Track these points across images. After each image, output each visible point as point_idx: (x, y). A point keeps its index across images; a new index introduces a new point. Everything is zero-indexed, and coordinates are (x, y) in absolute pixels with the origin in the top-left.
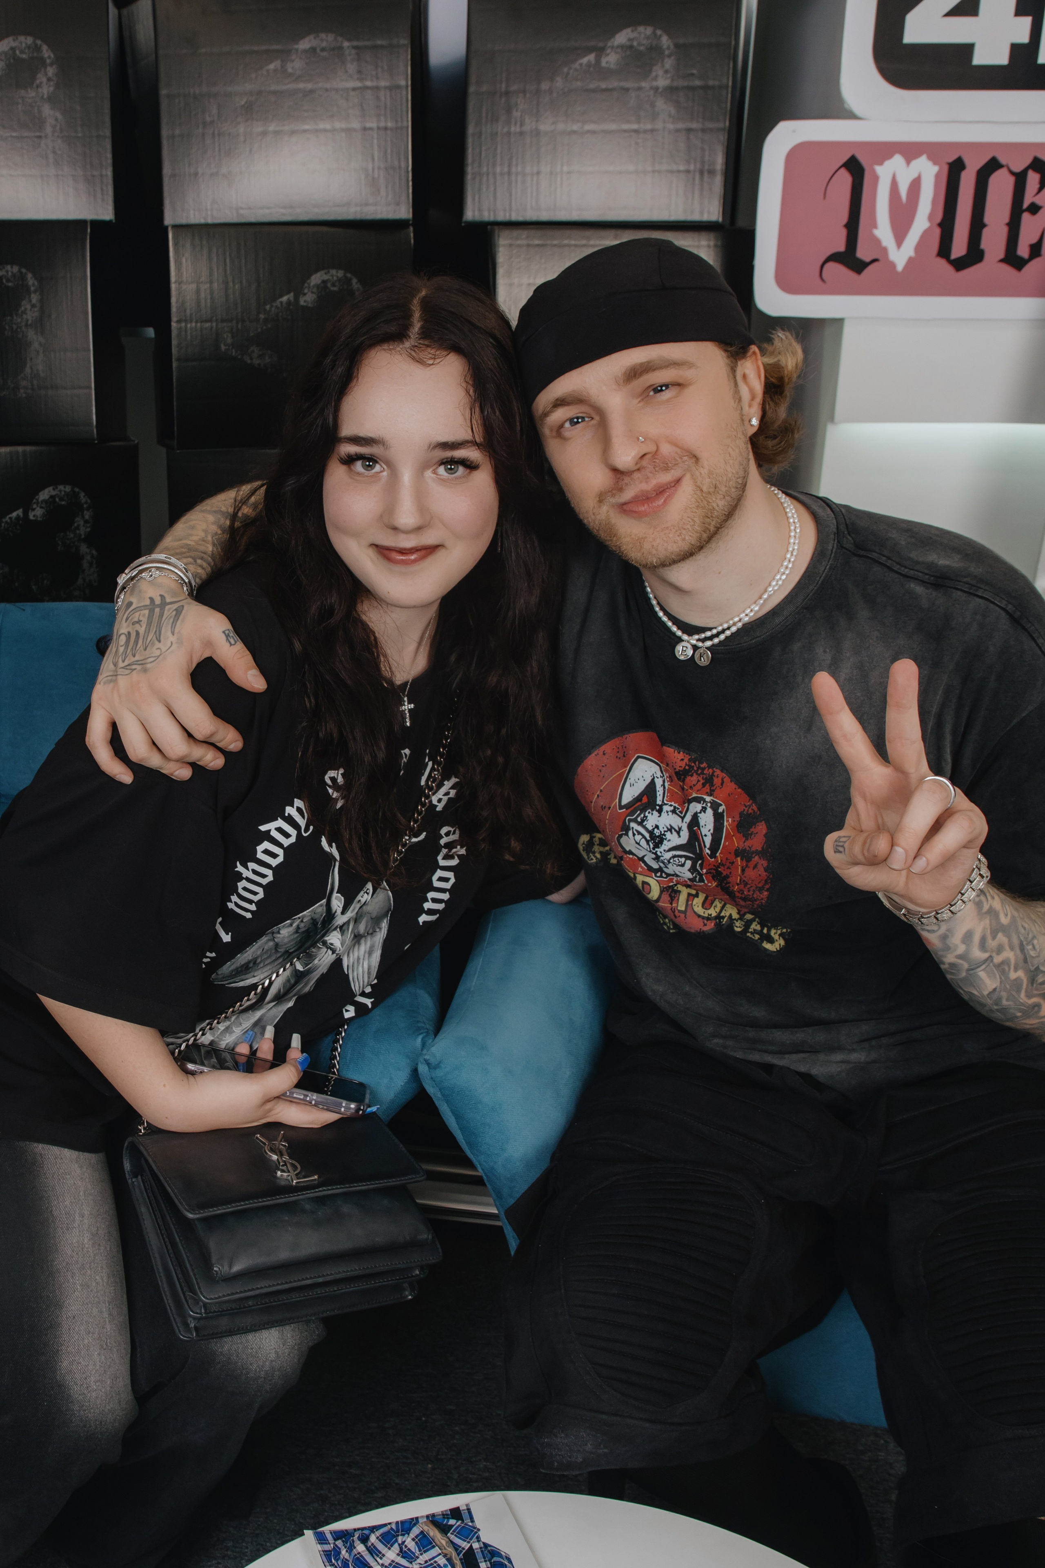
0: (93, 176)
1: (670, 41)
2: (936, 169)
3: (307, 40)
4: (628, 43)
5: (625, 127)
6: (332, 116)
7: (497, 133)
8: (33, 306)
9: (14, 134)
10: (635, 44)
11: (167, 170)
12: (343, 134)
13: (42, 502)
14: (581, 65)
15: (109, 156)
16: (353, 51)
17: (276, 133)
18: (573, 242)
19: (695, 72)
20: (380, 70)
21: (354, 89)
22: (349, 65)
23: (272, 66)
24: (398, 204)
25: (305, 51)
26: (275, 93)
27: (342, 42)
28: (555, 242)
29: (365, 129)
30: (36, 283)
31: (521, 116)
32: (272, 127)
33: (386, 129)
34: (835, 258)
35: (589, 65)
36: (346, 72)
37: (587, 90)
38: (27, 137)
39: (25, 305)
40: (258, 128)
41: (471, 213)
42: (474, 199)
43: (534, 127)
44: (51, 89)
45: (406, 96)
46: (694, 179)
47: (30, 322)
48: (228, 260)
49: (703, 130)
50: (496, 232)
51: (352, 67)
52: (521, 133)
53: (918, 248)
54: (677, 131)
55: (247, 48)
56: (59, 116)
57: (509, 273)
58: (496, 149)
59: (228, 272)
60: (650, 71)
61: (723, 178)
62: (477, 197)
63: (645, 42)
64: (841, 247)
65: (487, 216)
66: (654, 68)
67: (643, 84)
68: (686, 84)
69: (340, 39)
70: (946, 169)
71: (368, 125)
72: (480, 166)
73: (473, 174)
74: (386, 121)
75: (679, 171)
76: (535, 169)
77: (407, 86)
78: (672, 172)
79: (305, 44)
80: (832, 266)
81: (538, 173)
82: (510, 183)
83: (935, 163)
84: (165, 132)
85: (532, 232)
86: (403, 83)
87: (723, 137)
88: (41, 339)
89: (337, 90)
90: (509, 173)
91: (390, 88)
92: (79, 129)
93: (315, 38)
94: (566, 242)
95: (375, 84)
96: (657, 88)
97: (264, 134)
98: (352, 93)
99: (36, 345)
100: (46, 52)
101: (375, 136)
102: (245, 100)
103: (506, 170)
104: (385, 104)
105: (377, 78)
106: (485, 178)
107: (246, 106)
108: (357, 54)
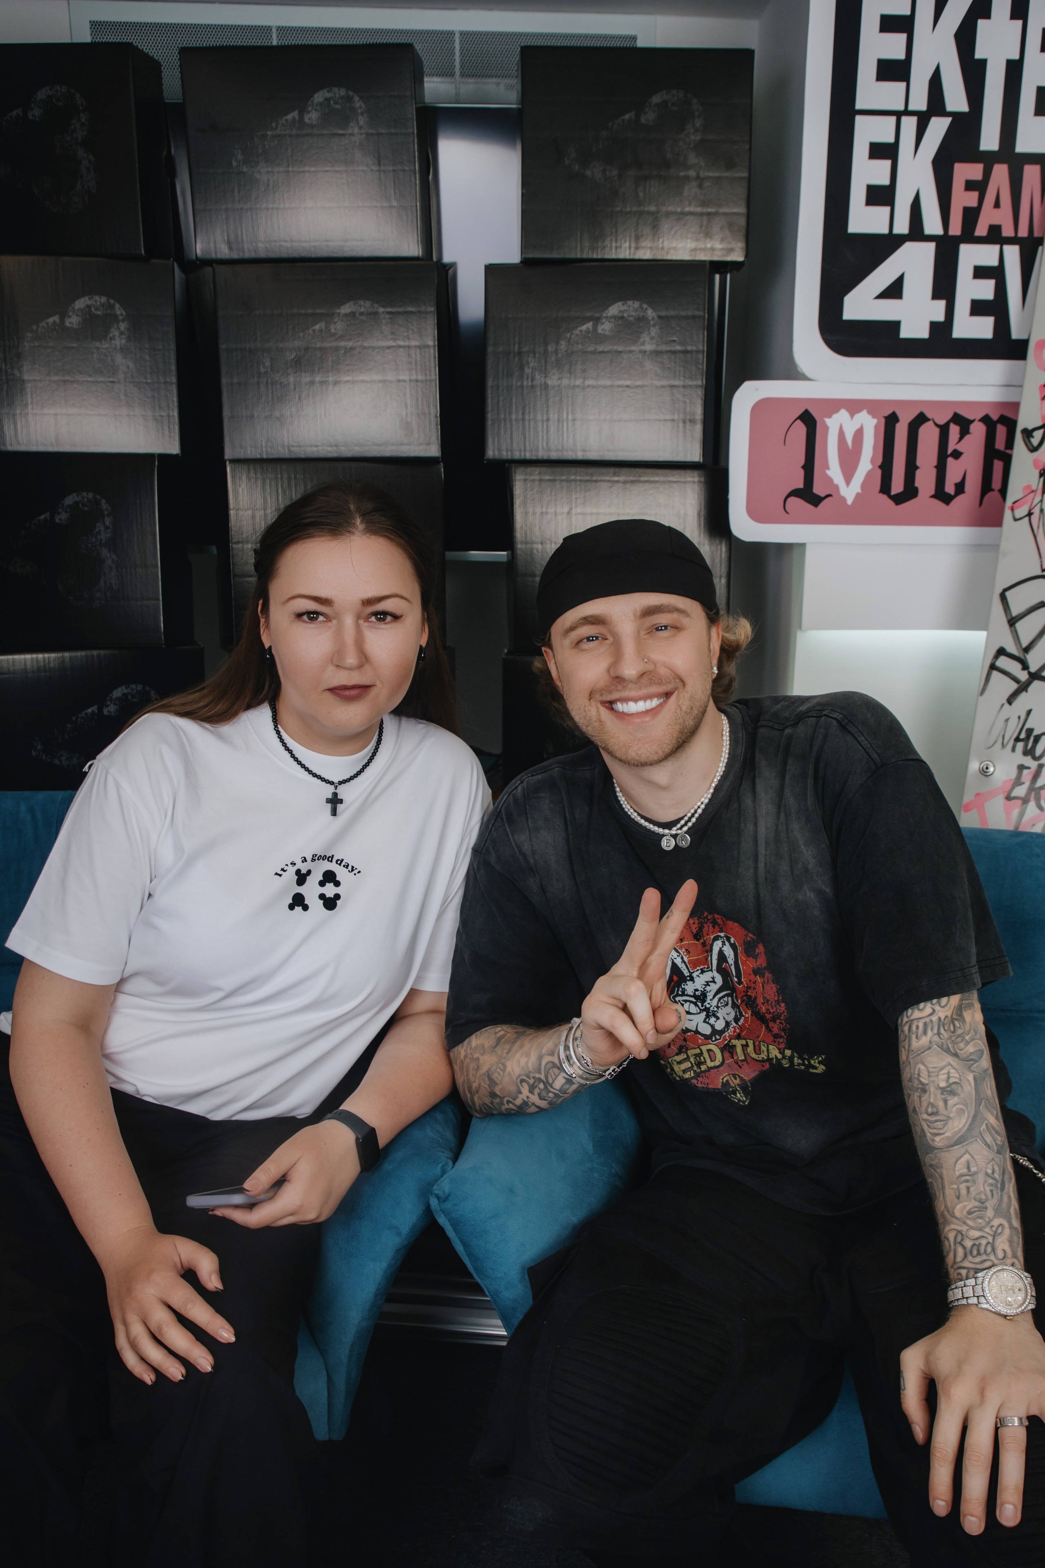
0: (161, 416)
1: (654, 313)
2: (875, 421)
3: (347, 305)
4: (620, 315)
5: (620, 383)
6: (370, 369)
7: (512, 386)
8: (107, 528)
9: (90, 379)
10: (625, 315)
11: (226, 413)
12: (380, 385)
13: (115, 699)
14: (581, 331)
15: (175, 399)
16: (388, 316)
17: (321, 383)
18: (578, 478)
19: (675, 339)
20: (411, 331)
21: (389, 348)
22: (384, 327)
23: (317, 327)
24: (429, 444)
25: (346, 315)
26: (321, 349)
27: (377, 308)
28: (564, 478)
29: (399, 381)
30: (109, 509)
31: (532, 372)
32: (318, 379)
33: (417, 381)
34: (795, 493)
35: (588, 332)
36: (382, 333)
37: (586, 352)
38: (101, 382)
39: (100, 527)
40: (306, 378)
41: (492, 452)
42: (494, 441)
43: (543, 382)
44: (123, 341)
45: (432, 355)
46: (678, 427)
47: (104, 542)
48: (280, 491)
49: (684, 387)
50: (513, 469)
51: (386, 329)
52: (533, 387)
53: (864, 485)
54: (663, 387)
55: (295, 311)
56: (131, 365)
57: (524, 504)
58: (511, 399)
59: (280, 501)
60: (639, 337)
61: (702, 427)
62: (496, 440)
63: (633, 314)
64: (801, 485)
65: (505, 455)
66: (642, 335)
67: (633, 348)
68: (668, 348)
69: (376, 306)
70: (883, 421)
71: (401, 377)
72: (498, 413)
73: (492, 420)
74: (416, 375)
75: (665, 420)
76: (545, 417)
77: (435, 346)
78: (659, 420)
79: (346, 309)
80: (793, 500)
81: (548, 420)
82: (524, 428)
83: (874, 417)
84: (224, 381)
85: (544, 469)
86: (431, 343)
87: (700, 393)
88: (114, 557)
89: (374, 348)
90: (523, 420)
91: (420, 347)
92: (149, 376)
93: (354, 304)
94: (573, 477)
95: (407, 344)
96: (645, 352)
97: (312, 383)
98: (388, 351)
99: (109, 562)
100: (119, 310)
101: (408, 387)
102: (295, 354)
103: (520, 417)
104: (416, 360)
105: (409, 339)
106: (503, 424)
107: (295, 360)
108: (390, 318)
